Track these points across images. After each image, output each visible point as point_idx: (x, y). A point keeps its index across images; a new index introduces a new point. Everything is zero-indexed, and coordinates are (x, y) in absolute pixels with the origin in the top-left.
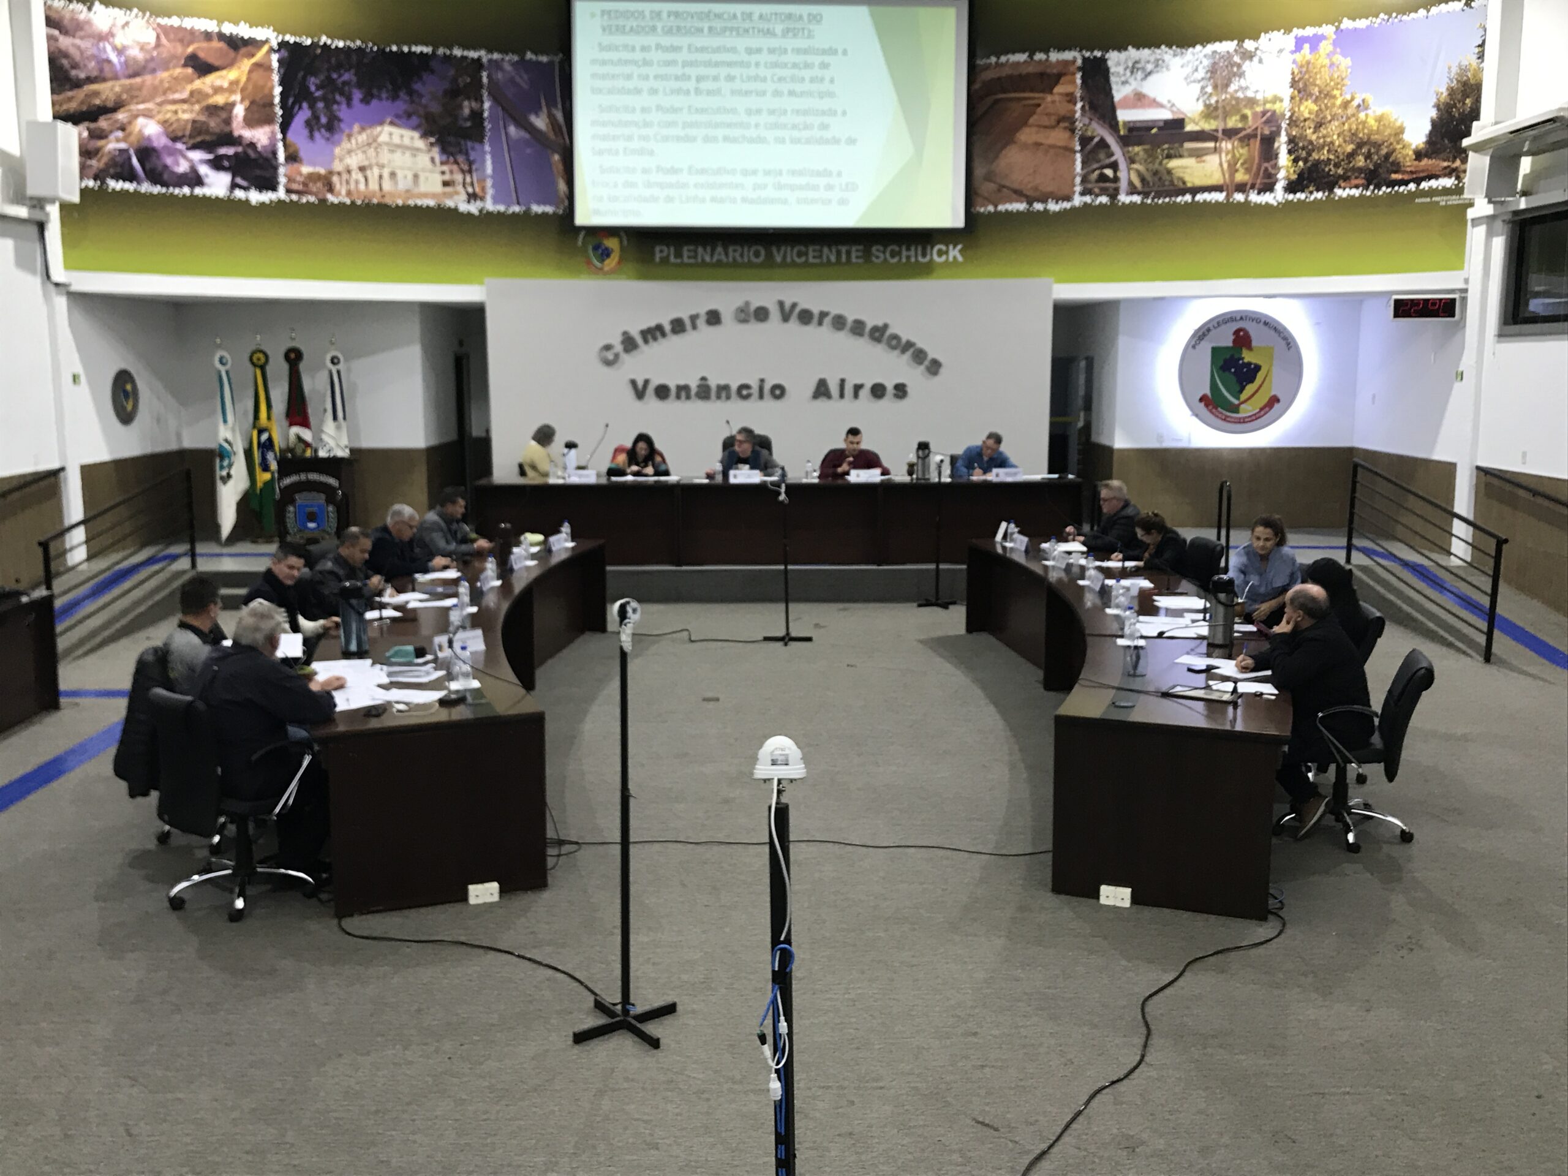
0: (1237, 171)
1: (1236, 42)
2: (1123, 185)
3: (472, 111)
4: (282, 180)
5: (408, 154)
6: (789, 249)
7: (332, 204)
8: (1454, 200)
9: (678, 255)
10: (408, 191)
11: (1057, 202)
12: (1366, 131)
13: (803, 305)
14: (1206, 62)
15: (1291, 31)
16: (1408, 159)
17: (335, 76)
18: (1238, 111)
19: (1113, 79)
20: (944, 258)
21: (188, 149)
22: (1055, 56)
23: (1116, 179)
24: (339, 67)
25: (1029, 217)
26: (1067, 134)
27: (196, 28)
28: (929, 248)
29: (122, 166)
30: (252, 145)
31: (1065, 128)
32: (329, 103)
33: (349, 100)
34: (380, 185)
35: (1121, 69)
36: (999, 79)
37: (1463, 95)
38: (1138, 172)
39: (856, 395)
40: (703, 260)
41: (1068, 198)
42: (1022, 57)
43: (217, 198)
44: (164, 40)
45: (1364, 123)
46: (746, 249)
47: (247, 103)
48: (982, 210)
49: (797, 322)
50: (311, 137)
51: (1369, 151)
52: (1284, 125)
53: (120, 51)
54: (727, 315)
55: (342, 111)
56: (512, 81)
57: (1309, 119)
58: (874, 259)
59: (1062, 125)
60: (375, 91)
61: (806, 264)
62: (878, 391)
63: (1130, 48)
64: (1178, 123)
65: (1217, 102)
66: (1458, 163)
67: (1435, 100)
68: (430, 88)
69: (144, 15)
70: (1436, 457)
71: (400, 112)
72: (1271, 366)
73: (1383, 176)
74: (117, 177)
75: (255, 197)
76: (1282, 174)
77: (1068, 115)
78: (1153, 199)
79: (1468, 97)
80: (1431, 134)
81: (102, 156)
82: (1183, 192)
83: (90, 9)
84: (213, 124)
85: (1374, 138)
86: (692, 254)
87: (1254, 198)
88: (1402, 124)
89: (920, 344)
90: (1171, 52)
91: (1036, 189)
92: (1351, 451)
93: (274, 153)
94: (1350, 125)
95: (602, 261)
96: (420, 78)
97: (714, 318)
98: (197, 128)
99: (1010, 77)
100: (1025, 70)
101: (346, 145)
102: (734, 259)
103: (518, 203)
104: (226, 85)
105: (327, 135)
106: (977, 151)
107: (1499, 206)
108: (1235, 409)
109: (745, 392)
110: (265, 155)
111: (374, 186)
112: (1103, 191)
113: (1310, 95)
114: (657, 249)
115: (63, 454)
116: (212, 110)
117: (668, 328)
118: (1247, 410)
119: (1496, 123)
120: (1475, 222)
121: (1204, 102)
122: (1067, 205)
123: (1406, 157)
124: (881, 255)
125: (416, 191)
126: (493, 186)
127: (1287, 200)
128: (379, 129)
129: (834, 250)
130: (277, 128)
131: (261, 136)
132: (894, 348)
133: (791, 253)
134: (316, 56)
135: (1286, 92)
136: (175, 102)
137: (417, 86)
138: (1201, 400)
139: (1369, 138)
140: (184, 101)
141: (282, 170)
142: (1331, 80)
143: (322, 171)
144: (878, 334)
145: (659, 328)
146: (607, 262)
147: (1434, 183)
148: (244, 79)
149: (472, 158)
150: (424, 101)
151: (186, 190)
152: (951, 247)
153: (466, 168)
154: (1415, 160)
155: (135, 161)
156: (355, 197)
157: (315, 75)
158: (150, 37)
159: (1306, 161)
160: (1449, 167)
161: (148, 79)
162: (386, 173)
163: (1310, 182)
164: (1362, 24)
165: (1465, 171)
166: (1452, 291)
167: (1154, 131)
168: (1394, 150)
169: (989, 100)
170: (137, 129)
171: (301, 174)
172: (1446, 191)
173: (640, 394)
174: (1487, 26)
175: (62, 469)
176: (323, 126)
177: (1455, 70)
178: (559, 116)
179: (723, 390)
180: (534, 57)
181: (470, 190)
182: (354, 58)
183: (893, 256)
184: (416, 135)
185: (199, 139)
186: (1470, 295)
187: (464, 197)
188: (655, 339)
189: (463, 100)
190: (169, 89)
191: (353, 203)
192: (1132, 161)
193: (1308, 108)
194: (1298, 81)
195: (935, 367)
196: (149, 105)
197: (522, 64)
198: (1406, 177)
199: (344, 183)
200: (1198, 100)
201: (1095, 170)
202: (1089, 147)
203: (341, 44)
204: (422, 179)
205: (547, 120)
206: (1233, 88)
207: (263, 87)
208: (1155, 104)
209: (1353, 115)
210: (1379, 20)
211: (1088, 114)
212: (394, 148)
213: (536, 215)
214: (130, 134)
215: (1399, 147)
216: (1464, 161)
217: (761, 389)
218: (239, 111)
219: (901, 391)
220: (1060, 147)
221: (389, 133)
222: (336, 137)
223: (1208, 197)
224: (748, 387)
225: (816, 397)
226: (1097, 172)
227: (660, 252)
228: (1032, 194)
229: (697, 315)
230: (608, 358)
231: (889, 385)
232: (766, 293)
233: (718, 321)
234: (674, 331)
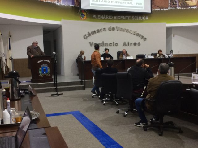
2: (177, 5)
9: (97, 17)
11: (165, 9)
13: (121, 27)
20: (145, 19)
23: (176, 4)
25: (160, 11)
28: (142, 17)
38: (180, 3)
39: (131, 45)
40: (101, 18)
41: (167, 8)
49: (120, 31)
54: (107, 29)
58: (132, 18)
61: (120, 20)
62: (135, 44)
78: (183, 8)
82: (189, 7)
89: (142, 35)
97: (105, 30)
102: (107, 18)
103: (67, 4)
109: (111, 45)
112: (174, 7)
114: (93, 15)
122: (167, 9)
124: (134, 18)
129: (125, 17)
132: (138, 36)
133: (117, 17)
144: (135, 33)
145: (95, 31)
146: (84, 18)
152: (147, 17)
173: (91, 45)
179: (107, 44)
181: (58, 0)
183: (136, 18)
188: (94, 34)
192: (179, 1)
195: (145, 39)
213: (70, 7)
217: (114, 44)
219: (139, 44)
223: (193, 7)
224: (111, 43)
225: (123, 46)
226: (173, 3)
227: (94, 16)
228: (161, 7)
229: (102, 29)
230: (85, 37)
231: (137, 43)
232: (114, 25)
233: (105, 31)
234: (97, 32)
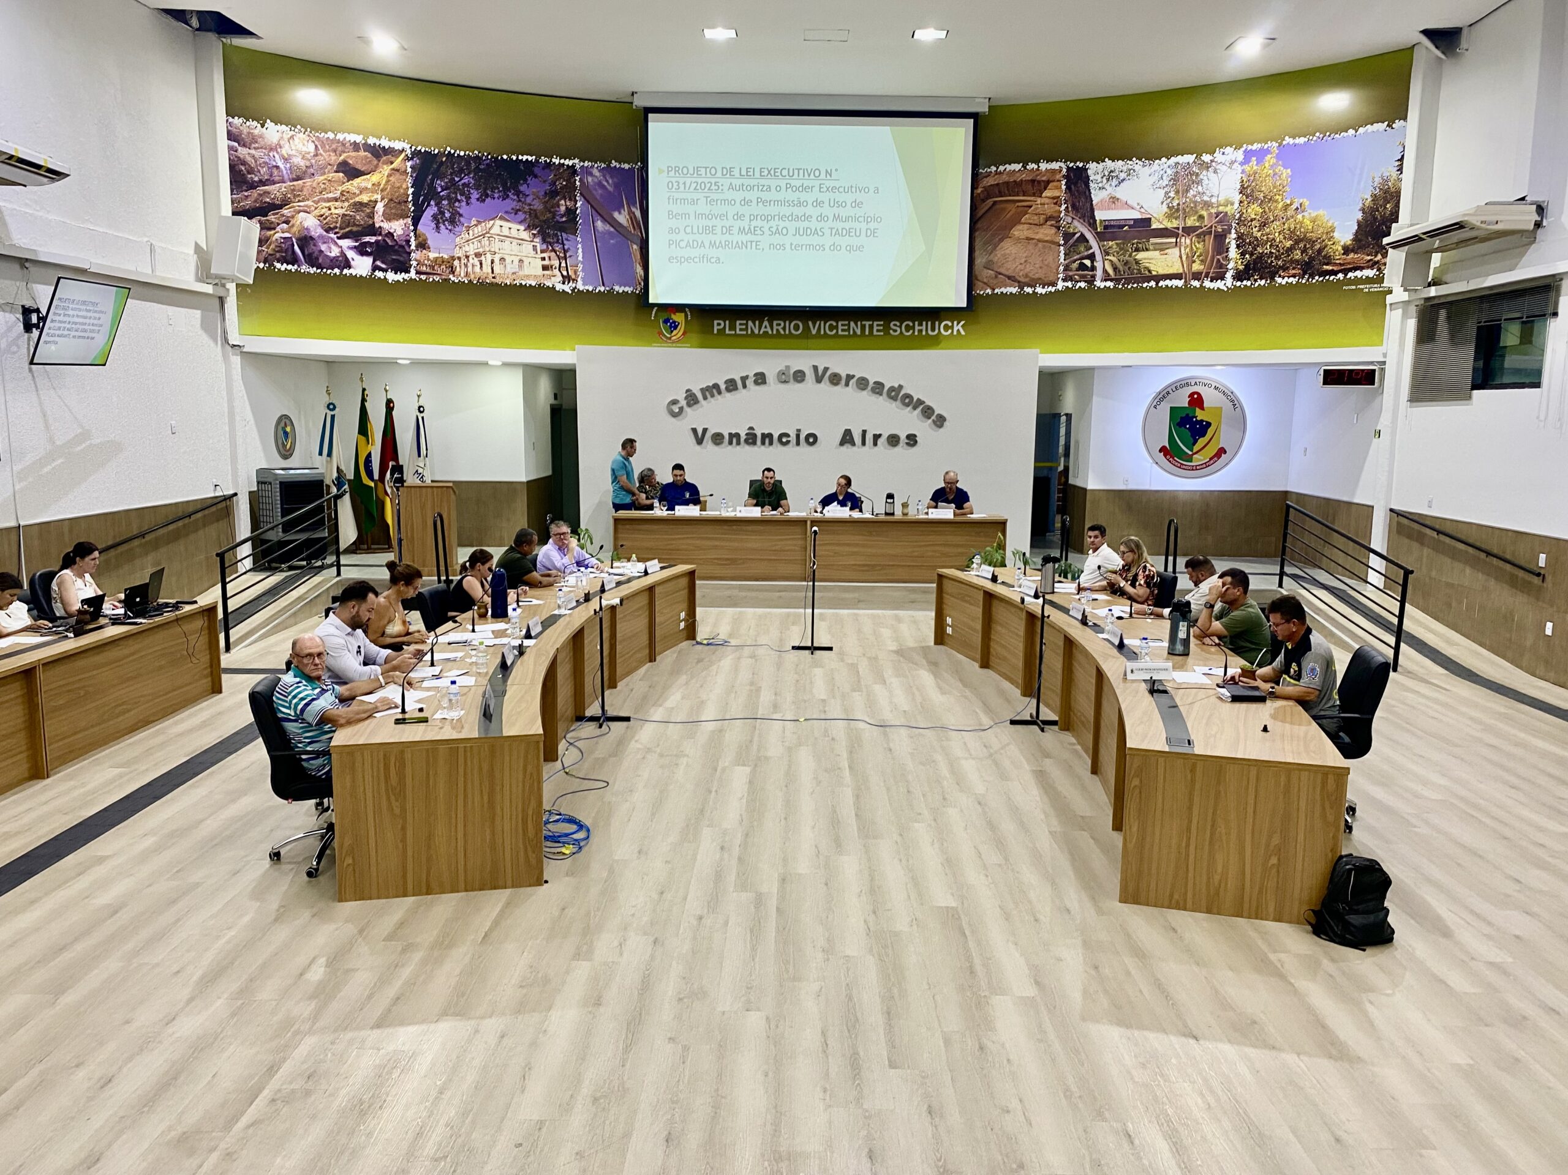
0: (1194, 262)
1: (1195, 155)
2: (1099, 273)
3: (567, 208)
4: (414, 263)
5: (515, 242)
6: (822, 323)
7: (453, 282)
8: (1375, 288)
9: (733, 327)
10: (514, 273)
11: (1043, 287)
12: (1302, 230)
13: (834, 369)
14: (1169, 172)
15: (1241, 147)
16: (1337, 253)
17: (457, 179)
18: (1197, 212)
19: (1091, 184)
20: (950, 331)
21: (339, 238)
22: (1044, 166)
23: (1093, 268)
24: (461, 171)
25: (1021, 297)
26: (1054, 230)
27: (347, 139)
28: (937, 323)
29: (286, 251)
30: (390, 235)
31: (1052, 225)
32: (452, 201)
33: (468, 198)
34: (492, 269)
35: (1098, 177)
36: (998, 184)
37: (1385, 200)
38: (1111, 262)
39: (875, 444)
40: (752, 331)
41: (1054, 284)
42: (1017, 167)
43: (361, 276)
44: (321, 151)
45: (1301, 223)
46: (787, 323)
47: (386, 200)
48: (982, 293)
49: (828, 383)
50: (438, 228)
51: (1305, 246)
52: (1234, 225)
53: (286, 160)
54: (771, 377)
55: (463, 208)
56: (600, 184)
57: (1255, 219)
58: (891, 331)
59: (1049, 223)
60: (489, 192)
61: (837, 335)
62: (893, 440)
63: (1107, 160)
64: (1148, 221)
65: (1178, 204)
66: (1379, 257)
67: (1361, 205)
68: (534, 190)
69: (306, 131)
70: (1357, 500)
71: (509, 209)
72: (1220, 423)
73: (1316, 267)
74: (283, 261)
75: (391, 276)
76: (1231, 265)
77: (1055, 215)
78: (1123, 285)
79: (1389, 203)
80: (1357, 232)
81: (270, 245)
82: (1148, 279)
83: (263, 126)
84: (358, 217)
85: (1308, 235)
86: (744, 327)
87: (1208, 284)
88: (1333, 223)
89: (928, 403)
90: (1140, 163)
91: (1026, 276)
92: (1286, 494)
93: (408, 242)
94: (1289, 224)
95: (672, 332)
96: (526, 180)
97: (760, 379)
98: (346, 220)
99: (1007, 183)
100: (1019, 178)
101: (465, 236)
102: (777, 330)
103: (603, 285)
104: (370, 186)
105: (450, 228)
106: (978, 244)
107: (1412, 293)
108: (1189, 458)
109: (784, 440)
110: (399, 243)
111: (487, 269)
112: (1083, 278)
113: (1257, 199)
114: (716, 322)
115: (235, 482)
116: (359, 206)
117: (723, 387)
118: (1198, 459)
119: (1412, 225)
120: (1393, 306)
121: (1168, 204)
122: (1053, 290)
123: (1336, 250)
124: (898, 329)
125: (521, 273)
126: (583, 270)
127: (1235, 286)
128: (492, 222)
129: (859, 323)
130: (409, 220)
131: (398, 227)
132: (907, 405)
133: (824, 327)
134: (442, 163)
135: (1237, 197)
136: (329, 200)
137: (523, 188)
138: (1160, 451)
139: (1305, 236)
140: (336, 200)
141: (412, 254)
142: (1274, 187)
143: (446, 256)
144: (895, 393)
145: (716, 386)
146: (675, 332)
147: (1358, 274)
148: (384, 182)
149: (566, 247)
150: (529, 200)
151: (337, 271)
152: (955, 323)
153: (562, 255)
154: (1343, 254)
155: (296, 248)
156: (472, 277)
157: (442, 179)
158: (311, 148)
159: (1251, 254)
160: (1371, 260)
161: (308, 182)
162: (497, 259)
163: (1255, 270)
164: (1302, 140)
165: (1385, 264)
166: (1372, 363)
167: (1126, 228)
168: (1326, 246)
169: (990, 202)
170: (298, 223)
171: (428, 260)
172: (1368, 280)
173: (700, 441)
174: (1406, 144)
175: (236, 494)
176: (447, 220)
177: (1378, 180)
178: (638, 213)
179: (767, 438)
180: (618, 166)
181: (565, 273)
182: (473, 166)
183: (907, 331)
184: (522, 228)
185: (347, 230)
186: (1387, 366)
187: (561, 278)
188: (713, 396)
189: (561, 200)
190: (325, 189)
191: (470, 281)
192: (1108, 254)
193: (1254, 211)
194: (1248, 186)
195: (940, 421)
196: (309, 203)
197: (609, 170)
198: (1335, 268)
199: (463, 266)
200: (1162, 203)
201: (1076, 261)
202: (1071, 242)
203: (462, 153)
204: (526, 263)
205: (628, 217)
206: (1192, 193)
207: (399, 188)
208: (1127, 206)
209: (1292, 217)
210: (1315, 138)
211: (1071, 214)
212: (503, 238)
213: (618, 292)
214: (293, 226)
215: (1330, 243)
216: (1385, 255)
217: (798, 436)
218: (380, 207)
219: (912, 440)
220: (1047, 241)
221: (499, 226)
222: (457, 229)
223: (1168, 283)
224: (787, 435)
225: (842, 443)
226: (1075, 265)
227: (718, 325)
228: (1022, 279)
229: (747, 377)
230: (675, 411)
231: (903, 437)
232: (803, 359)
233: (764, 382)
234: (728, 390)
